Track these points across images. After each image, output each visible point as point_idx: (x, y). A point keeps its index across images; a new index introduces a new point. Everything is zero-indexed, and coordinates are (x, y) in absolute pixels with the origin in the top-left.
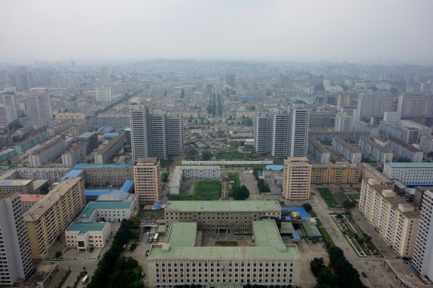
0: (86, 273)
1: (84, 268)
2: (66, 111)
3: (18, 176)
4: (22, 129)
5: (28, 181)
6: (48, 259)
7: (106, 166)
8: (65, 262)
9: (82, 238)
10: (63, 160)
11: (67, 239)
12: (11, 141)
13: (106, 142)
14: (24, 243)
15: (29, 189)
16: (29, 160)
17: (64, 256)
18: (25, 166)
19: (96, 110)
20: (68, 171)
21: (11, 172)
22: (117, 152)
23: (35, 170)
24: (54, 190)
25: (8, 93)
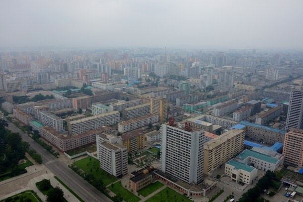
0: (233, 197)
1: (233, 193)
2: (243, 83)
3: (205, 120)
4: (213, 91)
5: (210, 124)
6: (211, 177)
7: (263, 127)
8: (221, 183)
9: (236, 172)
10: (234, 116)
11: (226, 169)
12: (206, 97)
13: (267, 110)
14: (201, 161)
15: (210, 129)
16: (213, 111)
17: (222, 179)
18: (210, 114)
19: (264, 85)
20: (236, 124)
21: (202, 116)
22: (274, 119)
23: (215, 118)
24: (224, 134)
25: (210, 68)
